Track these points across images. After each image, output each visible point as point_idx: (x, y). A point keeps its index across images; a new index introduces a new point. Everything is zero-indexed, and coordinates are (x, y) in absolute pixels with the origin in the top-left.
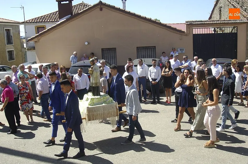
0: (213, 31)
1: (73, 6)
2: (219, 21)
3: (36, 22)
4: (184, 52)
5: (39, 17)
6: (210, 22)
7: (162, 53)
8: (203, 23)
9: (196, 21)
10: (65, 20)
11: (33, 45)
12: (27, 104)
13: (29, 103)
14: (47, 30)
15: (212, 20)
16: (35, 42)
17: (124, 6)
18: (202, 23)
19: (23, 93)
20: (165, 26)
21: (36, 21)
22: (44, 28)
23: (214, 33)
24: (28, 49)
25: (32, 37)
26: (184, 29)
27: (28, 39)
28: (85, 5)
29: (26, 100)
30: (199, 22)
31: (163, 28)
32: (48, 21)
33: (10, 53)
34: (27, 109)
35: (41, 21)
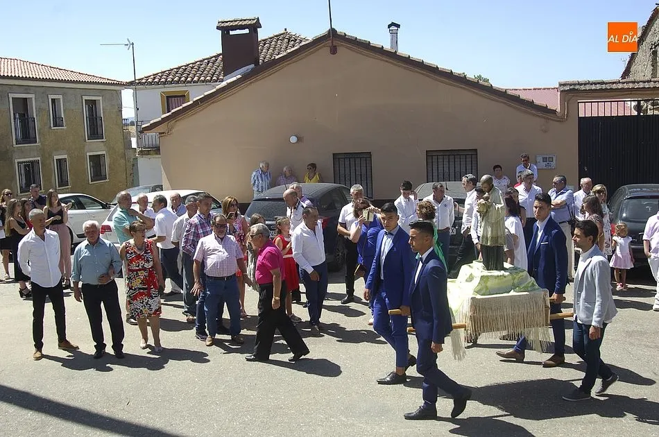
0: (633, 109)
1: (259, 40)
2: (651, 81)
3: (164, 83)
4: (553, 164)
5: (172, 70)
6: (626, 86)
7: (494, 168)
8: (608, 87)
9: (588, 83)
10: (239, 76)
11: (154, 143)
12: (146, 299)
13: (151, 296)
14: (191, 102)
15: (631, 78)
16: (160, 133)
17: (395, 41)
18: (604, 87)
19: (137, 271)
20: (502, 95)
21: (163, 80)
22: (183, 97)
23: (636, 113)
24: (141, 151)
25: (152, 122)
26: (555, 103)
27: (143, 126)
28: (291, 39)
29: (144, 289)
30: (595, 84)
31: (497, 101)
32: (196, 79)
33: (97, 161)
34: (146, 311)
35: (175, 79)
